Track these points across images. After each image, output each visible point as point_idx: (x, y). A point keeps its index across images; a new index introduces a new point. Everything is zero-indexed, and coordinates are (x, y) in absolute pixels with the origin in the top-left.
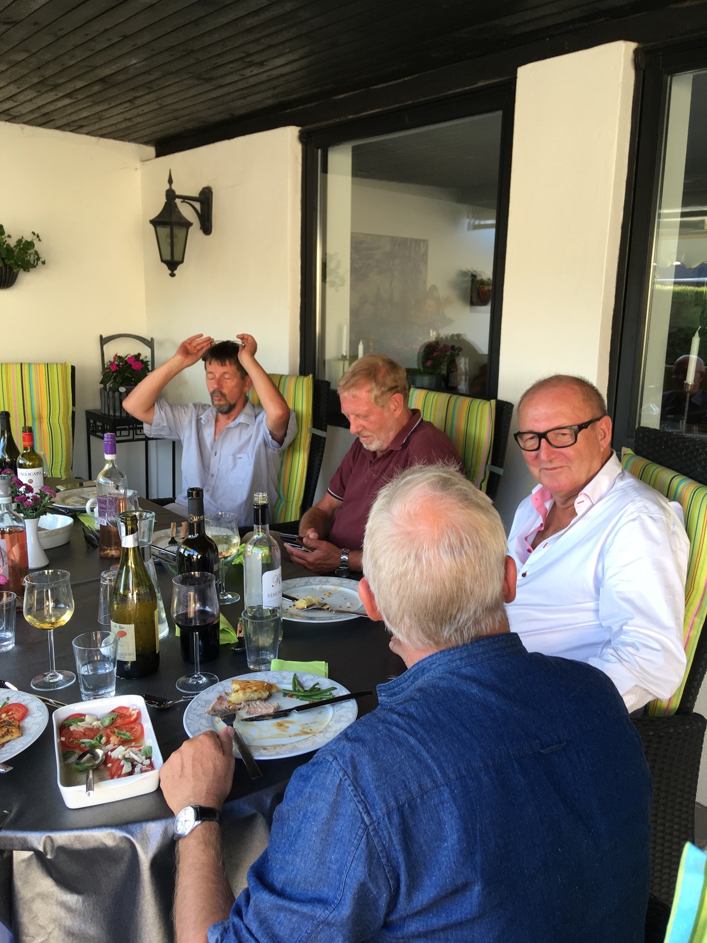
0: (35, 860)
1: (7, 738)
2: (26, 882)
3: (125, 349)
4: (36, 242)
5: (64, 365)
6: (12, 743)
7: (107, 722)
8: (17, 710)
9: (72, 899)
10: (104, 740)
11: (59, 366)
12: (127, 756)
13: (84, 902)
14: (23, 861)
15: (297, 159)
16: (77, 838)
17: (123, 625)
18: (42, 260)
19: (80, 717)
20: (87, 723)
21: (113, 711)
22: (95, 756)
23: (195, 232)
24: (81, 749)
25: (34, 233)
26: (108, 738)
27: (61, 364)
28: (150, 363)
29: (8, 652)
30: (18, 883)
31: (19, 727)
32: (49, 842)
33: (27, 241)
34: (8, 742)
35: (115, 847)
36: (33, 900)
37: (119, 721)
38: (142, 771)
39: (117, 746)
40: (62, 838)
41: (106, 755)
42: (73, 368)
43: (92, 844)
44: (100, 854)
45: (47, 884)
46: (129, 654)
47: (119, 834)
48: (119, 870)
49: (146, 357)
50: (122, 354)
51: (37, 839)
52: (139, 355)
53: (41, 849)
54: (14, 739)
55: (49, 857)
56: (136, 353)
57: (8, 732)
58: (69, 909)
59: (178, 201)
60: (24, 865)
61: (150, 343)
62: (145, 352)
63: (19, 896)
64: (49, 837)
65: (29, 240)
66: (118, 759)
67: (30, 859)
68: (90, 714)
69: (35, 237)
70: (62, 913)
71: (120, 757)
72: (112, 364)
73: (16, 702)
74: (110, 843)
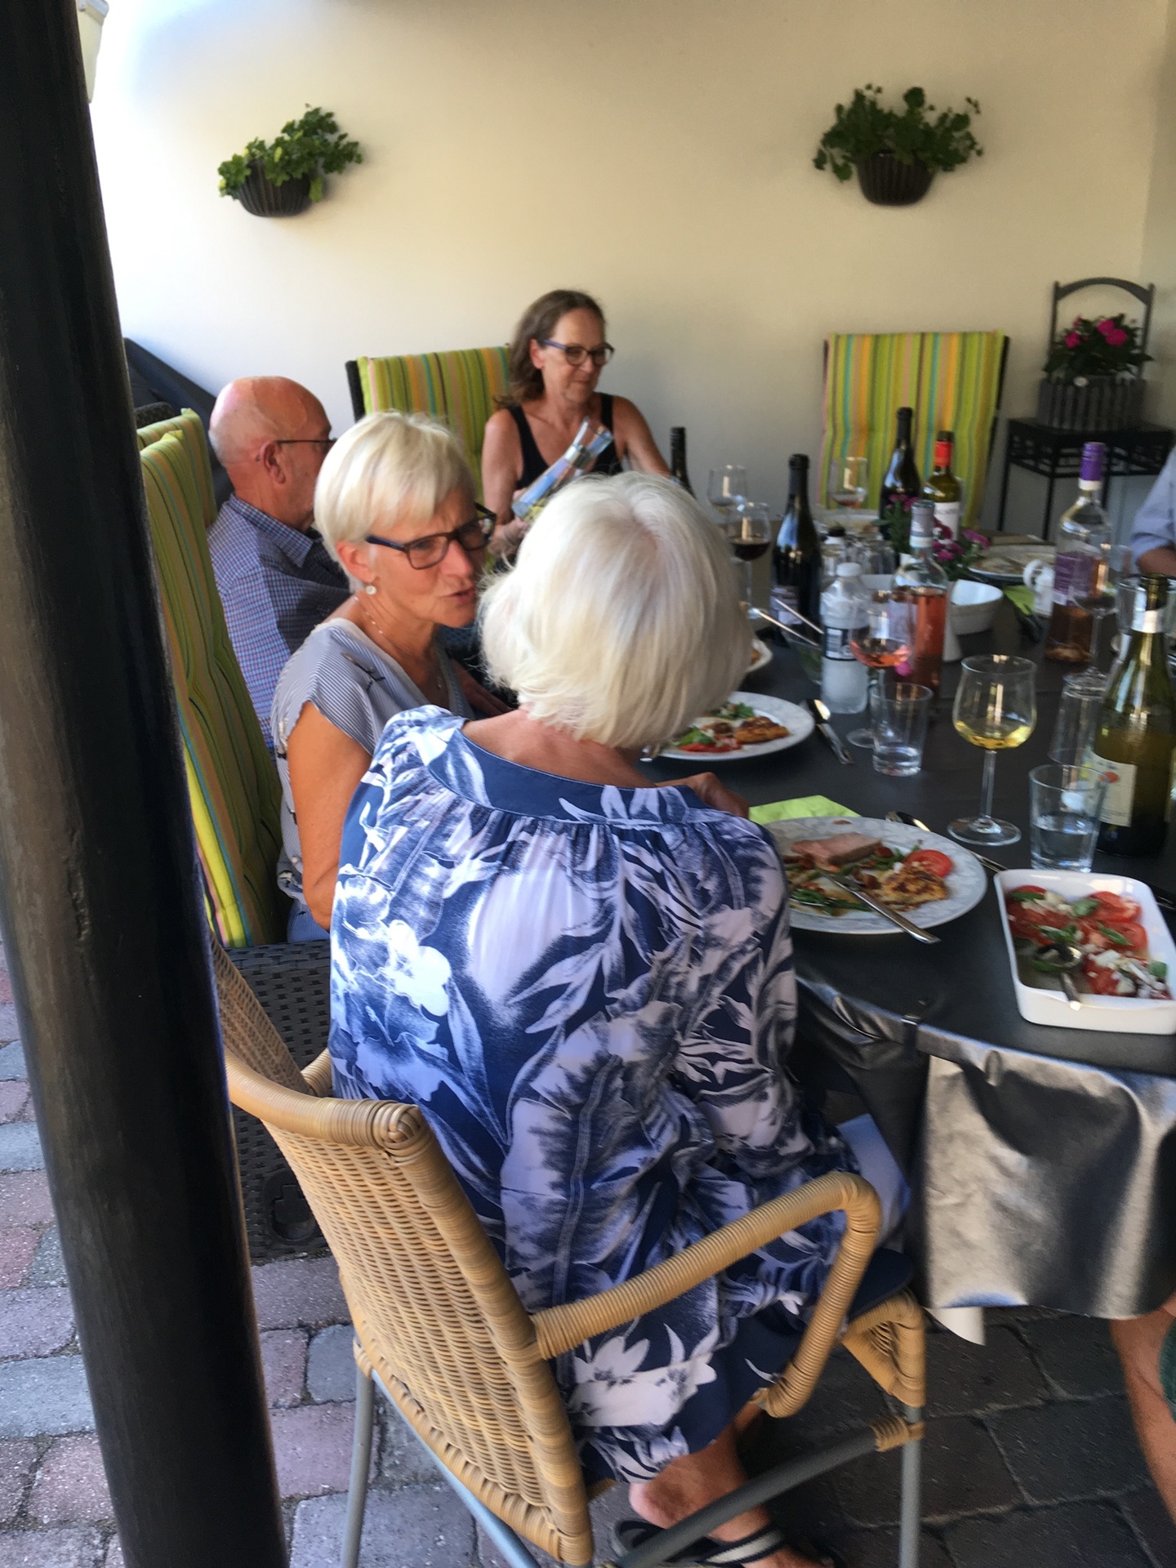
0: (961, 1083)
1: (926, 897)
2: (944, 1109)
3: (1096, 307)
4: (973, 116)
5: (992, 336)
6: (934, 906)
7: (1083, 910)
8: (937, 862)
9: (1012, 1158)
10: (1079, 935)
11: (984, 338)
12: (1124, 968)
13: (1030, 1167)
14: (945, 1078)
16: (1041, 1068)
17: (1114, 764)
18: (978, 147)
19: (1037, 893)
20: (1050, 905)
21: (1093, 896)
22: (1066, 956)
24: (1041, 940)
25: (969, 100)
26: (1086, 933)
27: (988, 334)
28: (1139, 333)
29: (909, 778)
30: (932, 1107)
31: (943, 887)
32: (995, 1060)
33: (958, 116)
34: (925, 902)
35: (1100, 1098)
36: (950, 1138)
37: (1103, 914)
38: (1152, 997)
39: (1101, 950)
40: (1015, 1060)
41: (1085, 958)
42: (1007, 340)
43: (1063, 1084)
44: (1074, 1101)
45: (973, 1122)
46: (1120, 814)
47: (1112, 1081)
48: (1102, 1138)
49: (1134, 321)
50: (1090, 315)
51: (977, 1052)
52: (1122, 317)
53: (981, 1066)
54: (935, 901)
55: (992, 1082)
56: (1115, 314)
57: (926, 889)
58: (1004, 1170)
60: (944, 1083)
61: (1145, 295)
62: (1133, 311)
63: (932, 1127)
64: (996, 1053)
65: (961, 112)
66: (1108, 970)
67: (954, 1078)
68: (1052, 892)
69: (971, 106)
70: (992, 1173)
71: (1112, 966)
72: (1069, 334)
73: (932, 849)
74: (1094, 1090)
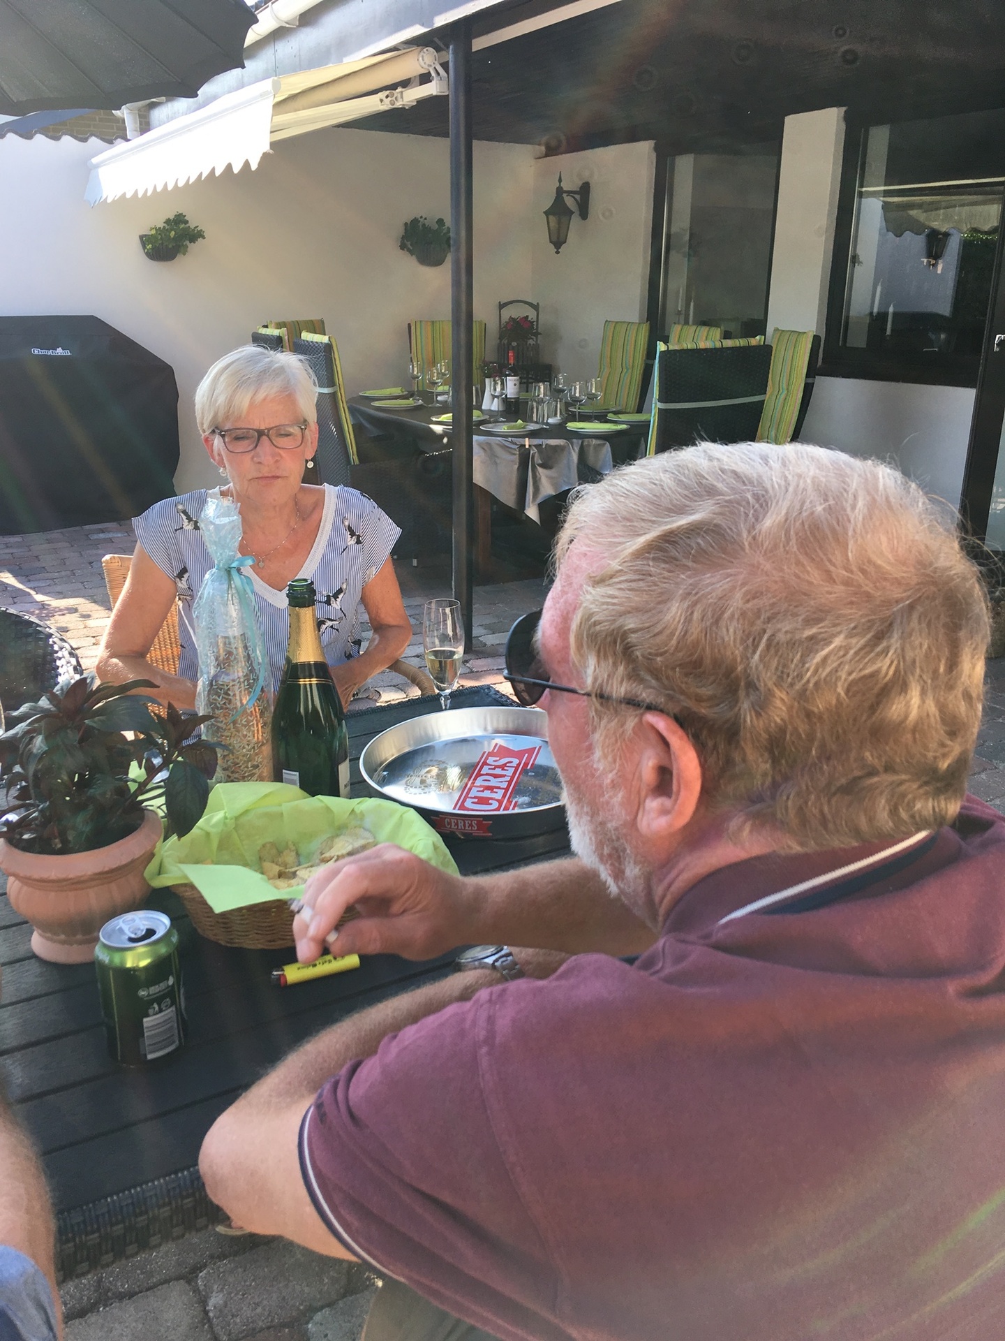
3: (517, 312)
15: (652, 163)
23: (575, 220)
28: (535, 323)
42: (485, 325)
49: (532, 318)
50: (515, 316)
52: (527, 316)
56: (524, 315)
59: (564, 195)
61: (536, 307)
62: (532, 314)
72: (507, 323)
